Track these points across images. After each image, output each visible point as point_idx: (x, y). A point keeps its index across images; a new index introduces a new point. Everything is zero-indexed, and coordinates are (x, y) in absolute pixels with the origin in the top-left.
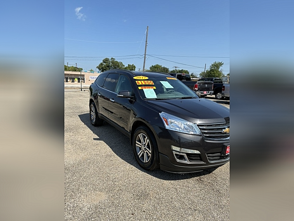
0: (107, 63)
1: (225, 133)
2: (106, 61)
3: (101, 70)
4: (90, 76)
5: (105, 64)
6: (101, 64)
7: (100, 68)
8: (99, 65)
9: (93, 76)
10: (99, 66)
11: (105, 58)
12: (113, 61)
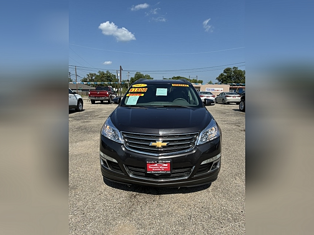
0: (229, 73)
1: (154, 147)
2: (227, 70)
3: (220, 81)
4: (206, 88)
5: (226, 74)
6: (222, 75)
7: (220, 79)
8: (219, 75)
9: (209, 88)
10: (219, 77)
11: (226, 68)
12: (236, 70)
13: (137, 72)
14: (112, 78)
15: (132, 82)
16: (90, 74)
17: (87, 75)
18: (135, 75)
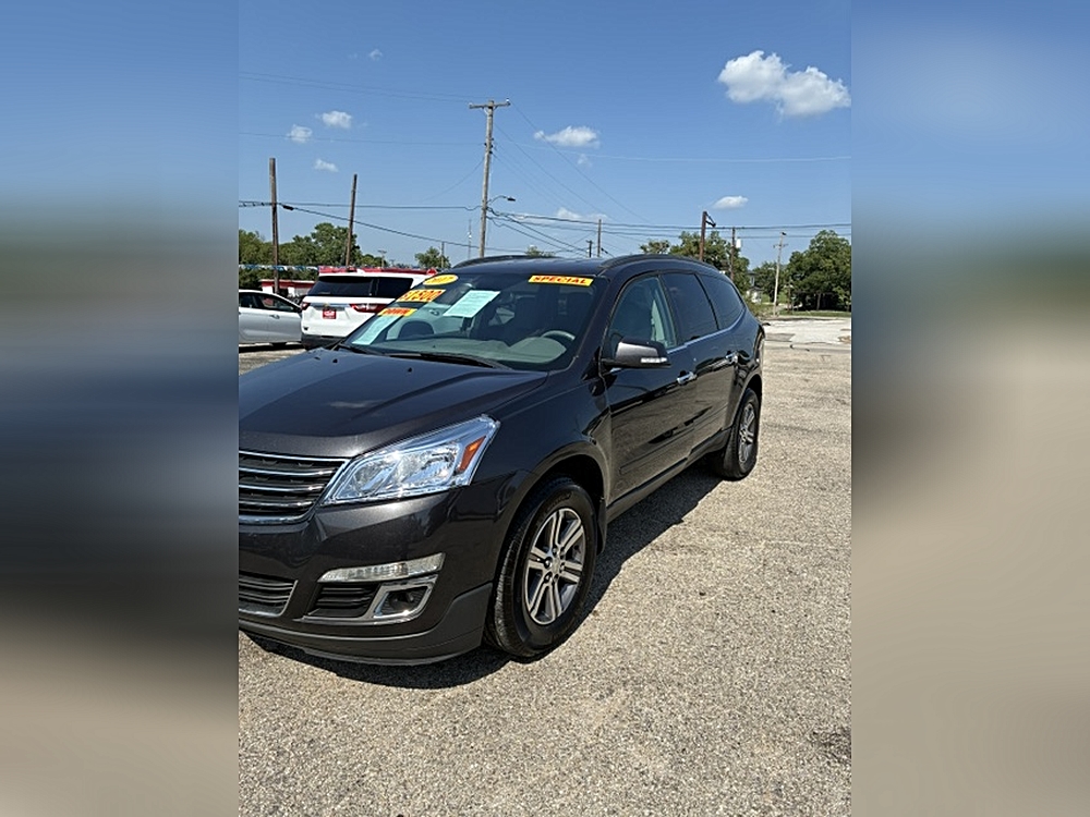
13: (824, 233)
14: (724, 258)
15: (793, 269)
16: (651, 244)
17: (642, 248)
18: (813, 242)
